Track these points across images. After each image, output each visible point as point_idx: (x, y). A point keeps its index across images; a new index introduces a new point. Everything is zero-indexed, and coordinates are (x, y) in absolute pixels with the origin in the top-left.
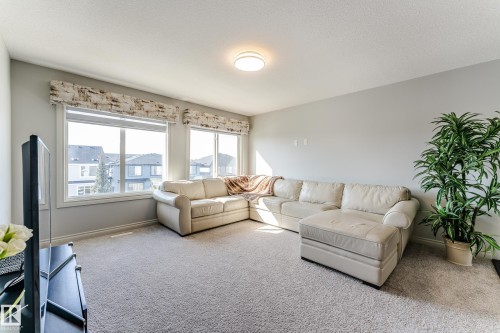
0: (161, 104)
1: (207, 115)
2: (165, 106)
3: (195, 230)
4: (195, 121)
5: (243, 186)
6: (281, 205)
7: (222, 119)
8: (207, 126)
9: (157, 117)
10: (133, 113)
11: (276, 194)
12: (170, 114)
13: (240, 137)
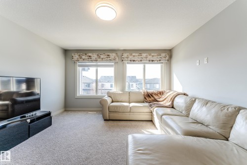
0: (108, 54)
1: (134, 54)
2: (110, 54)
3: (111, 119)
4: (127, 59)
5: (156, 97)
6: (162, 116)
7: (144, 55)
8: (134, 61)
9: (107, 60)
10: (97, 61)
11: (175, 106)
12: (113, 58)
13: (163, 64)
